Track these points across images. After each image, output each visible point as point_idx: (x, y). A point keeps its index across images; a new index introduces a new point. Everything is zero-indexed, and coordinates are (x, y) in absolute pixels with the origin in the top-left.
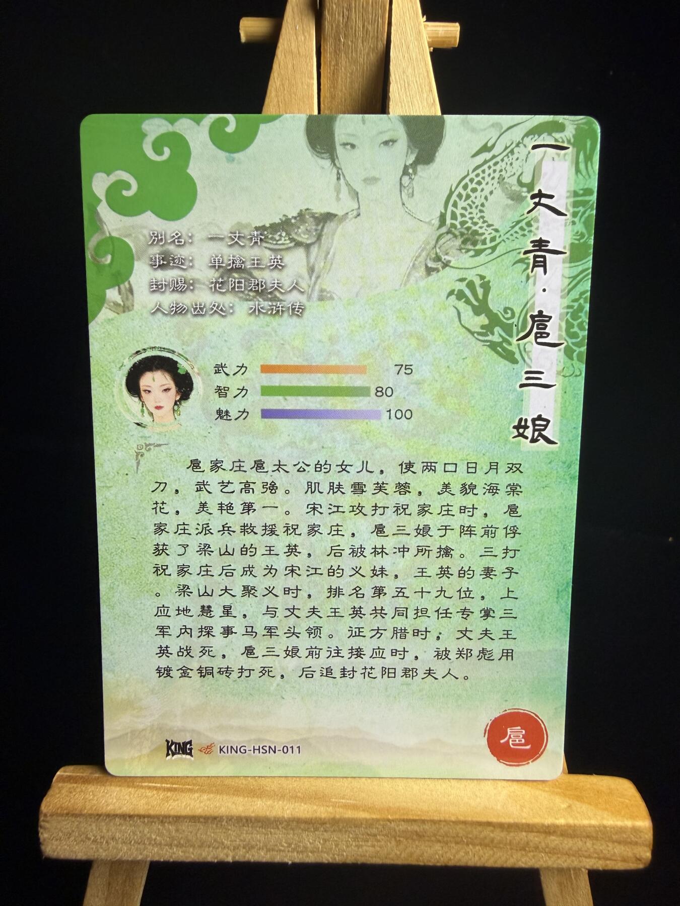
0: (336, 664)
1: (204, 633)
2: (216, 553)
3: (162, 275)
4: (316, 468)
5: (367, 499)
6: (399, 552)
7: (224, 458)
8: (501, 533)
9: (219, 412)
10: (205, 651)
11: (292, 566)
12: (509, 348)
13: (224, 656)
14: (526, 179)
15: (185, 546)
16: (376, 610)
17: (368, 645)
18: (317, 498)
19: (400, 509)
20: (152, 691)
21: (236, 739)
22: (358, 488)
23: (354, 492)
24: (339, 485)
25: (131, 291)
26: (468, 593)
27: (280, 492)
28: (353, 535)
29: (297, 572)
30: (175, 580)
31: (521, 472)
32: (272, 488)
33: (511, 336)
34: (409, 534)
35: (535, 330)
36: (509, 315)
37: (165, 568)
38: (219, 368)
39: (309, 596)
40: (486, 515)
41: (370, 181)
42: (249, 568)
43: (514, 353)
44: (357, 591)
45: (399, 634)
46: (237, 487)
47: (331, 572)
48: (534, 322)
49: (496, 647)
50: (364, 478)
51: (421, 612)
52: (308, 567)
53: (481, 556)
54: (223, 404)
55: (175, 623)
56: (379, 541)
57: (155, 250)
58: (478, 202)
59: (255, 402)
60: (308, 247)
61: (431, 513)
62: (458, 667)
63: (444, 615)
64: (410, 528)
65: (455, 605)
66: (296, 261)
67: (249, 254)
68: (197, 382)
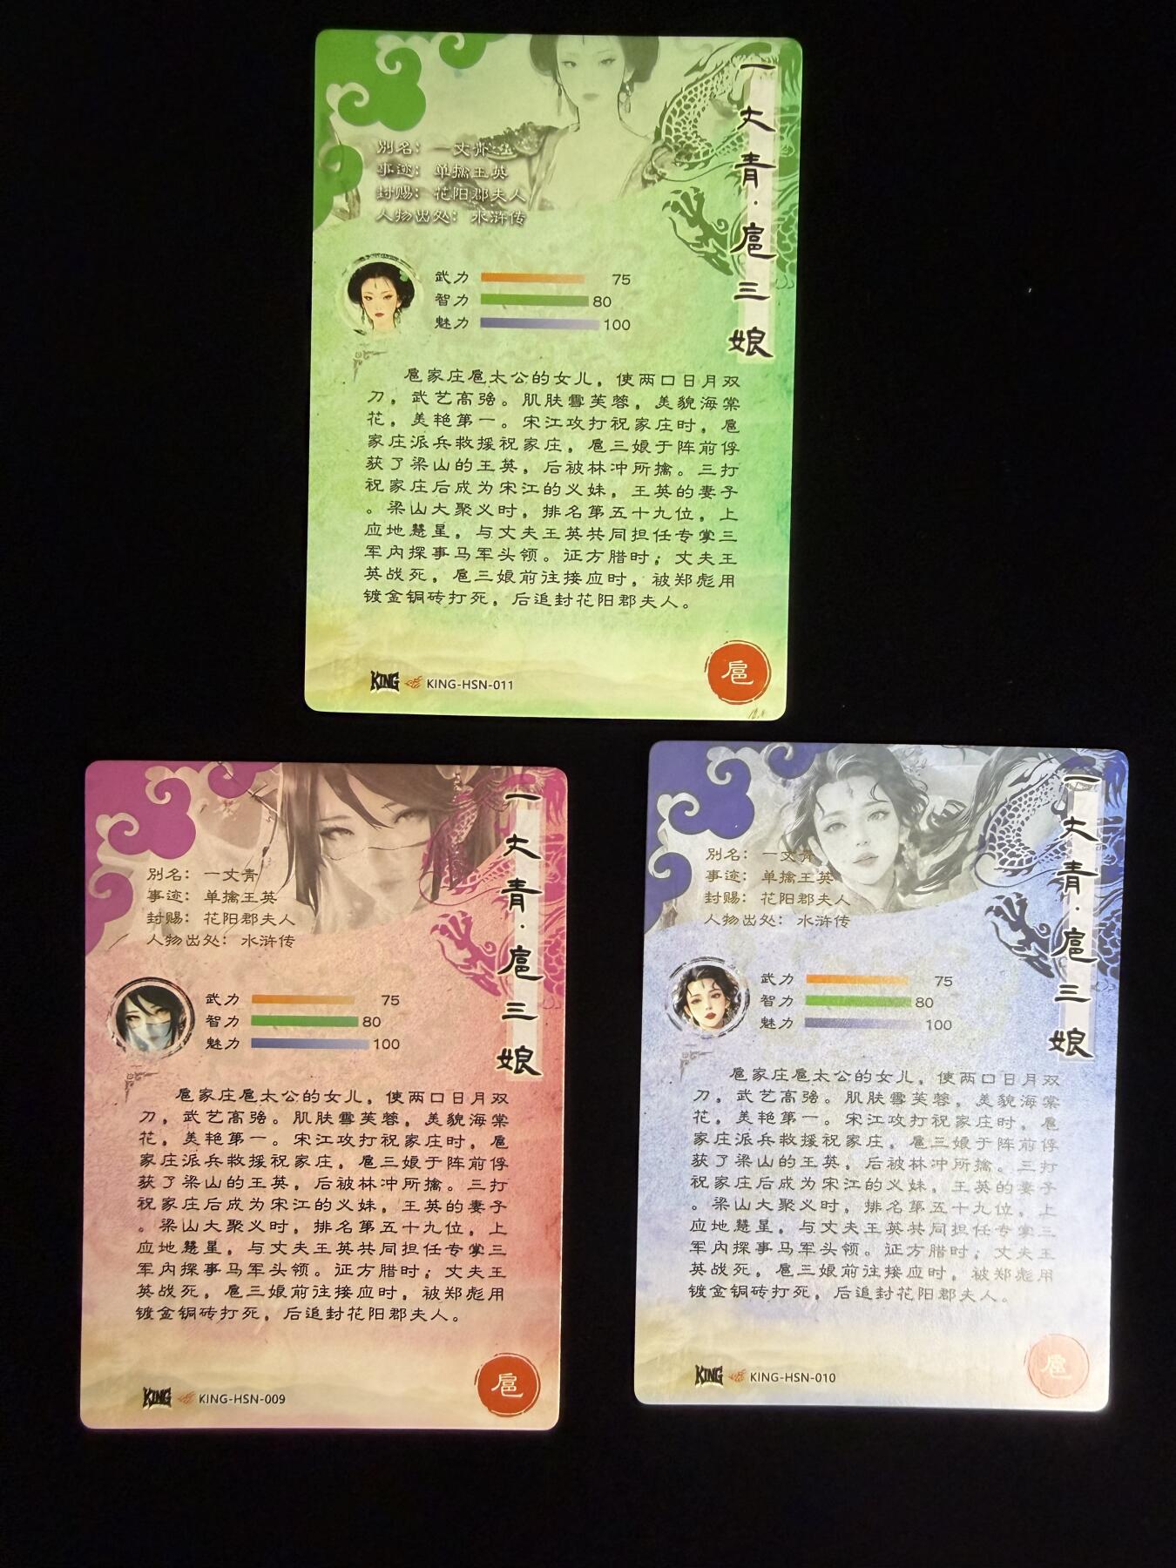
0: (552, 590)
1: (415, 555)
2: (431, 467)
3: (387, 183)
4: (534, 379)
5: (585, 413)
6: (617, 469)
7: (442, 367)
8: (719, 449)
9: (439, 320)
10: (415, 573)
11: (508, 483)
12: (723, 259)
13: (435, 580)
14: (736, 96)
15: (399, 460)
16: (593, 531)
17: (584, 569)
18: (535, 411)
19: (618, 423)
20: (359, 617)
21: (444, 672)
22: (576, 401)
23: (572, 405)
24: (557, 397)
25: (358, 197)
26: (687, 514)
27: (498, 404)
28: (570, 450)
29: (513, 489)
30: (388, 496)
31: (738, 386)
32: (490, 399)
33: (725, 248)
34: (627, 450)
35: (748, 242)
36: (723, 227)
37: (377, 483)
38: (440, 276)
39: (525, 515)
40: (704, 430)
41: (589, 97)
42: (464, 484)
43: (728, 265)
44: (574, 511)
45: (616, 558)
46: (454, 398)
47: (548, 489)
48: (747, 234)
49: (716, 573)
50: (581, 390)
51: (640, 534)
52: (524, 484)
53: (700, 474)
54: (442, 312)
55: (386, 542)
56: (596, 457)
57: (384, 159)
58: (691, 118)
59: (475, 310)
60: (530, 158)
61: (649, 428)
62: (677, 593)
63: (663, 537)
64: (628, 444)
65: (674, 527)
66: (518, 172)
67: (474, 164)
68: (418, 288)
